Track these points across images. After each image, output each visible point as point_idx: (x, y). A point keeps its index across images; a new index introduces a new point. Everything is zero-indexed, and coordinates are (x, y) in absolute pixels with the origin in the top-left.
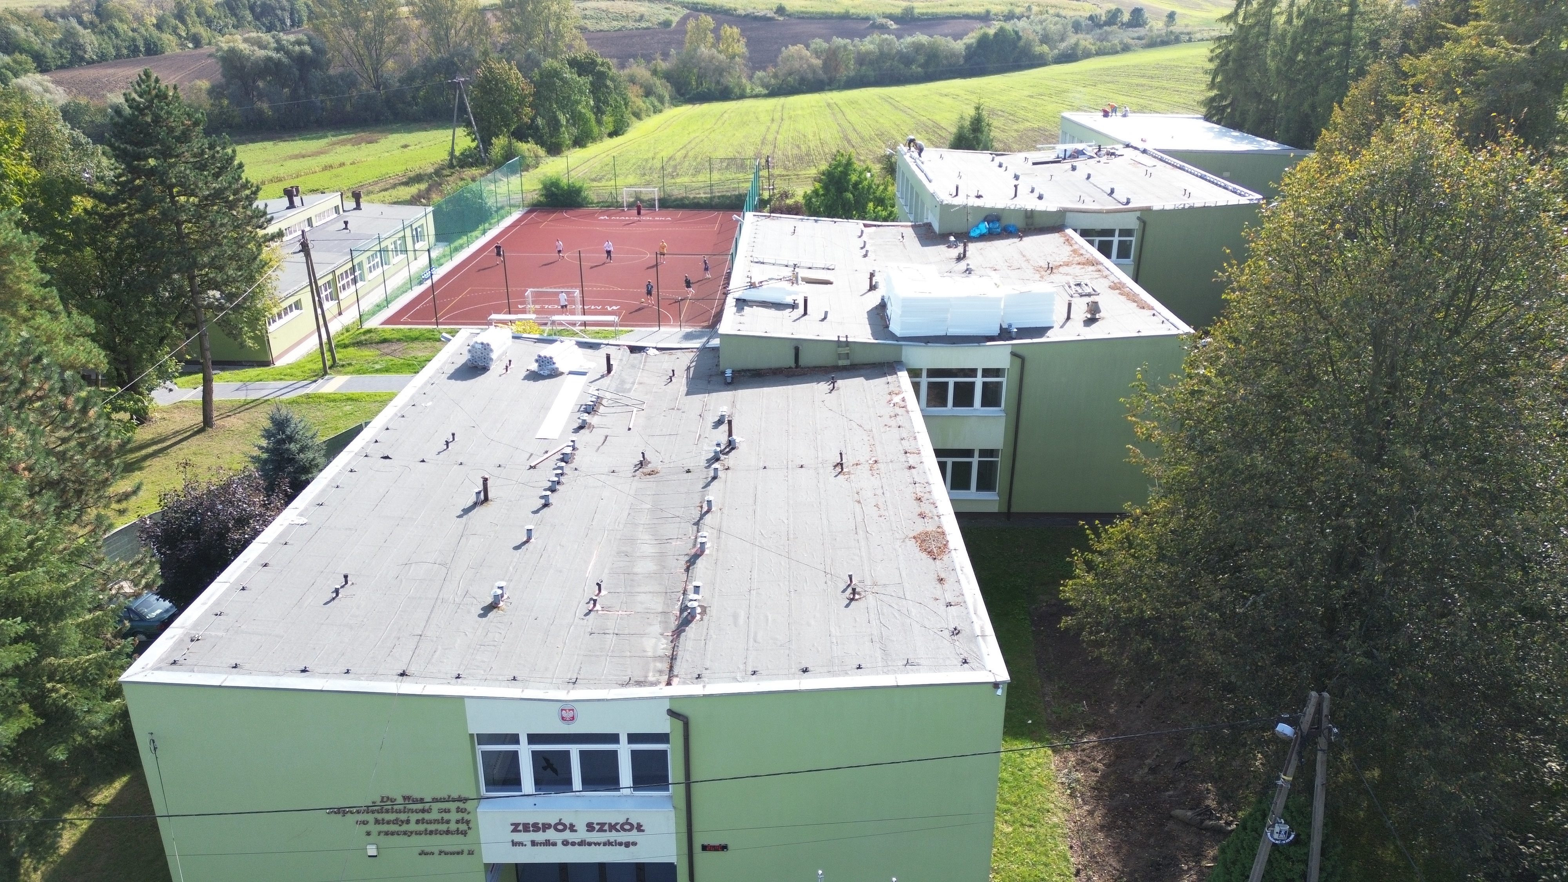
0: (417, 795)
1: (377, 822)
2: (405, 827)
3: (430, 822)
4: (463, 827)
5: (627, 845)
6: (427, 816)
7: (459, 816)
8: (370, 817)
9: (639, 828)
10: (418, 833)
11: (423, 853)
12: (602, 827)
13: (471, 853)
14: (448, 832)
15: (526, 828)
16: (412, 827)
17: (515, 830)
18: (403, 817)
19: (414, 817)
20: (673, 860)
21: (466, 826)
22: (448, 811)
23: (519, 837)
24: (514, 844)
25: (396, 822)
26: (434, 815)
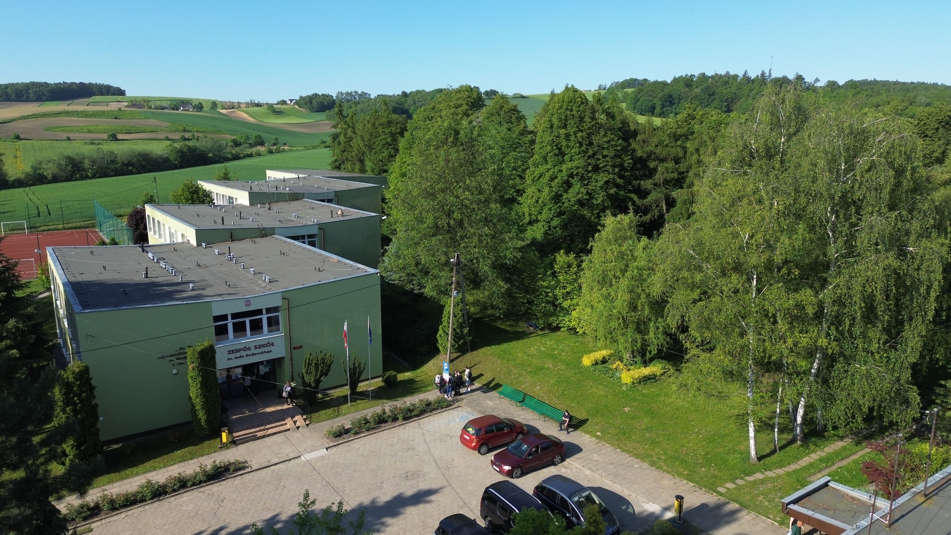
1: (177, 359)
5: (269, 352)
8: (174, 358)
12: (260, 347)
15: (233, 352)
17: (229, 354)
20: (284, 355)
23: (231, 356)
24: (229, 359)
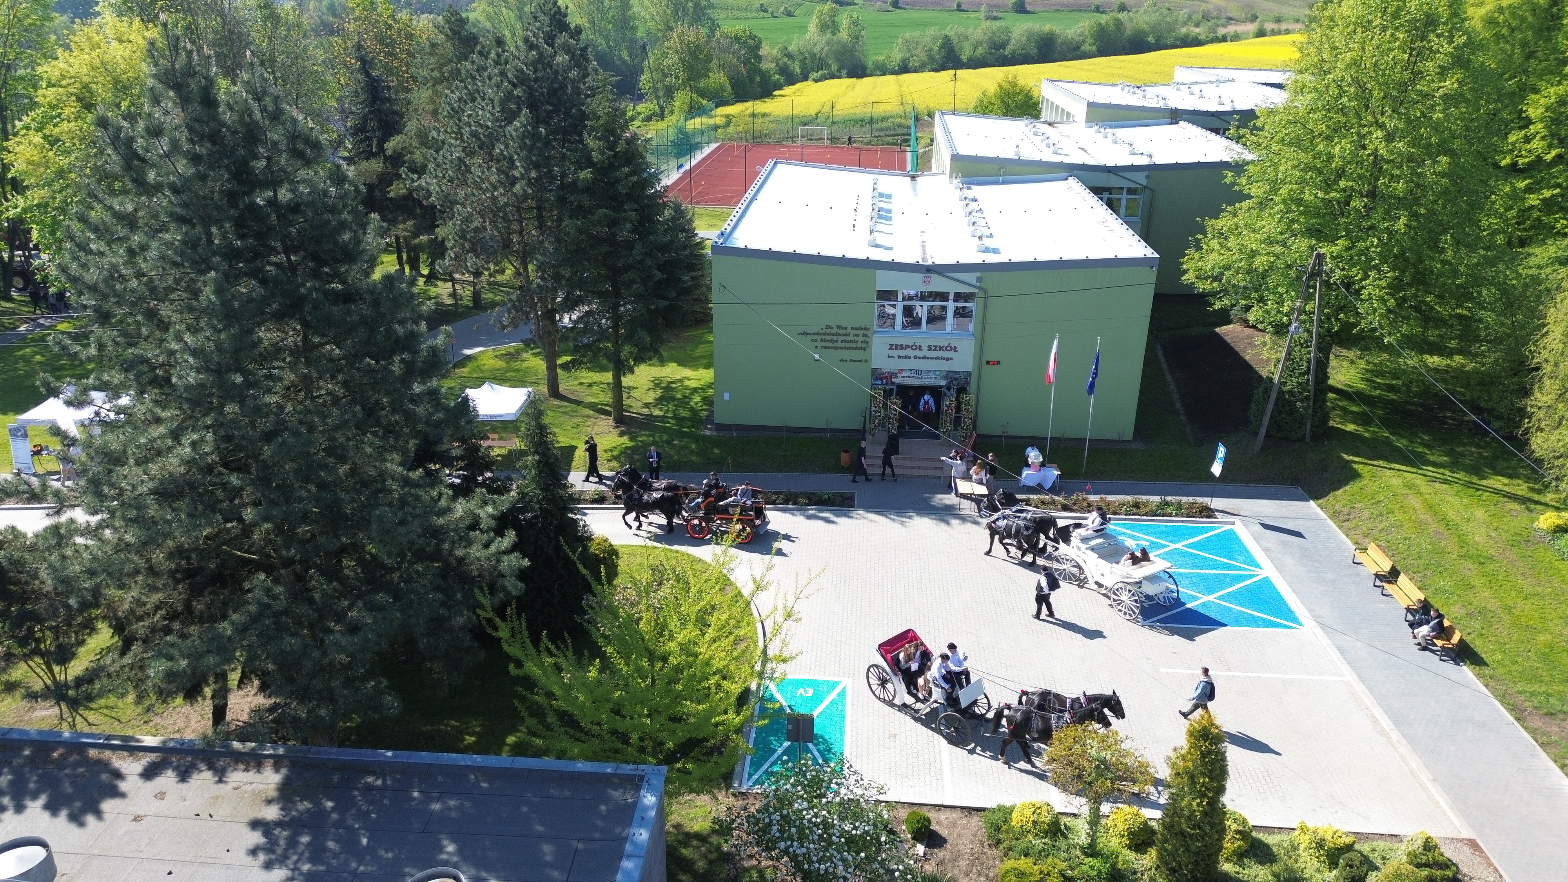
0: (844, 325)
1: (822, 340)
2: (835, 345)
3: (848, 342)
4: (864, 346)
5: (948, 359)
6: (847, 338)
7: (863, 339)
8: (818, 338)
9: (955, 349)
10: (841, 348)
11: (842, 360)
12: (936, 348)
13: (866, 361)
14: (856, 348)
15: (896, 347)
16: (839, 344)
17: (891, 349)
18: (835, 338)
19: (841, 338)
20: (970, 370)
21: (865, 346)
22: (858, 335)
23: (892, 353)
24: (889, 357)
25: (831, 341)
26: (851, 338)
